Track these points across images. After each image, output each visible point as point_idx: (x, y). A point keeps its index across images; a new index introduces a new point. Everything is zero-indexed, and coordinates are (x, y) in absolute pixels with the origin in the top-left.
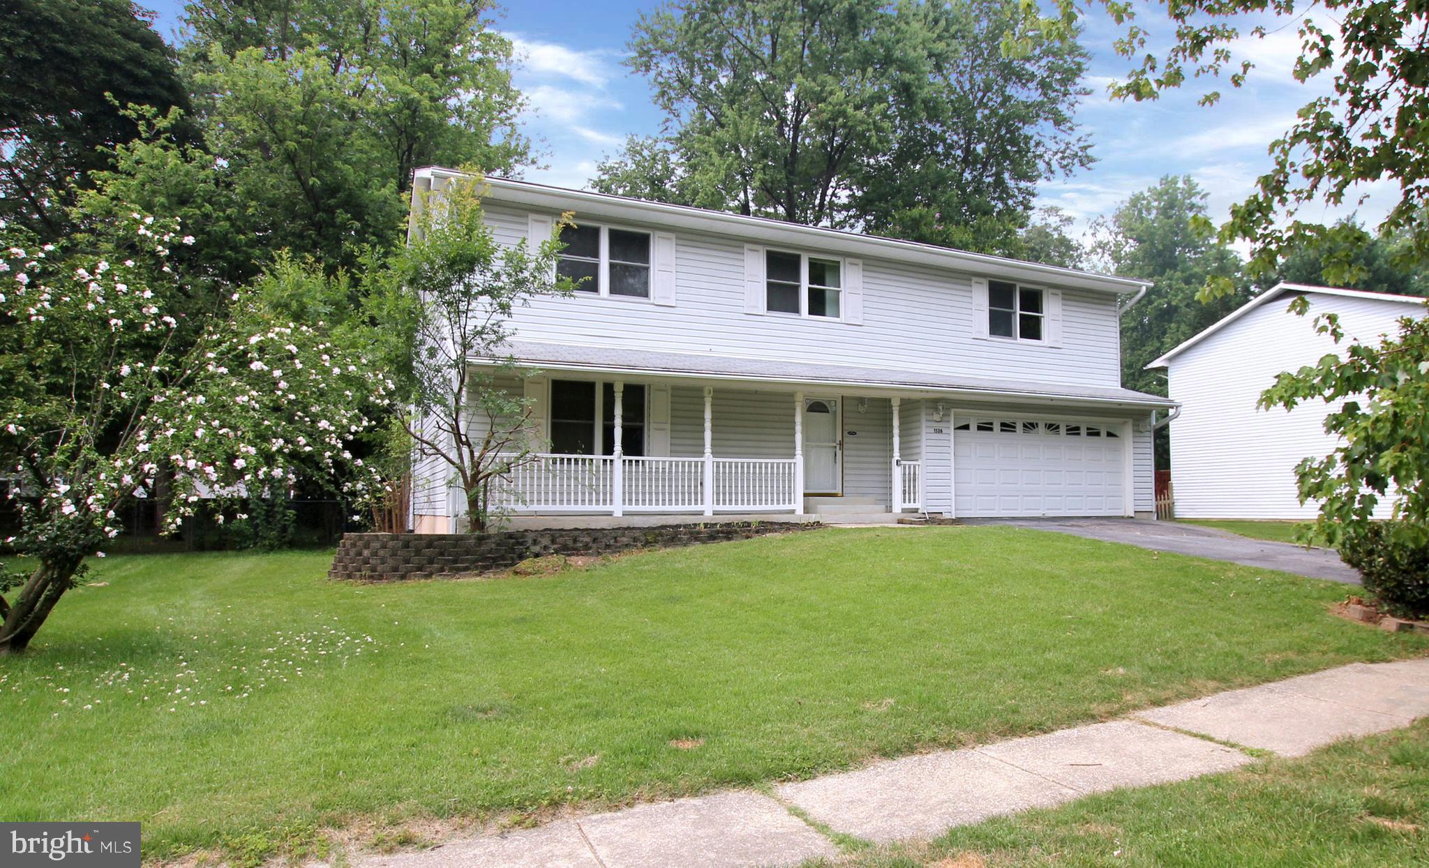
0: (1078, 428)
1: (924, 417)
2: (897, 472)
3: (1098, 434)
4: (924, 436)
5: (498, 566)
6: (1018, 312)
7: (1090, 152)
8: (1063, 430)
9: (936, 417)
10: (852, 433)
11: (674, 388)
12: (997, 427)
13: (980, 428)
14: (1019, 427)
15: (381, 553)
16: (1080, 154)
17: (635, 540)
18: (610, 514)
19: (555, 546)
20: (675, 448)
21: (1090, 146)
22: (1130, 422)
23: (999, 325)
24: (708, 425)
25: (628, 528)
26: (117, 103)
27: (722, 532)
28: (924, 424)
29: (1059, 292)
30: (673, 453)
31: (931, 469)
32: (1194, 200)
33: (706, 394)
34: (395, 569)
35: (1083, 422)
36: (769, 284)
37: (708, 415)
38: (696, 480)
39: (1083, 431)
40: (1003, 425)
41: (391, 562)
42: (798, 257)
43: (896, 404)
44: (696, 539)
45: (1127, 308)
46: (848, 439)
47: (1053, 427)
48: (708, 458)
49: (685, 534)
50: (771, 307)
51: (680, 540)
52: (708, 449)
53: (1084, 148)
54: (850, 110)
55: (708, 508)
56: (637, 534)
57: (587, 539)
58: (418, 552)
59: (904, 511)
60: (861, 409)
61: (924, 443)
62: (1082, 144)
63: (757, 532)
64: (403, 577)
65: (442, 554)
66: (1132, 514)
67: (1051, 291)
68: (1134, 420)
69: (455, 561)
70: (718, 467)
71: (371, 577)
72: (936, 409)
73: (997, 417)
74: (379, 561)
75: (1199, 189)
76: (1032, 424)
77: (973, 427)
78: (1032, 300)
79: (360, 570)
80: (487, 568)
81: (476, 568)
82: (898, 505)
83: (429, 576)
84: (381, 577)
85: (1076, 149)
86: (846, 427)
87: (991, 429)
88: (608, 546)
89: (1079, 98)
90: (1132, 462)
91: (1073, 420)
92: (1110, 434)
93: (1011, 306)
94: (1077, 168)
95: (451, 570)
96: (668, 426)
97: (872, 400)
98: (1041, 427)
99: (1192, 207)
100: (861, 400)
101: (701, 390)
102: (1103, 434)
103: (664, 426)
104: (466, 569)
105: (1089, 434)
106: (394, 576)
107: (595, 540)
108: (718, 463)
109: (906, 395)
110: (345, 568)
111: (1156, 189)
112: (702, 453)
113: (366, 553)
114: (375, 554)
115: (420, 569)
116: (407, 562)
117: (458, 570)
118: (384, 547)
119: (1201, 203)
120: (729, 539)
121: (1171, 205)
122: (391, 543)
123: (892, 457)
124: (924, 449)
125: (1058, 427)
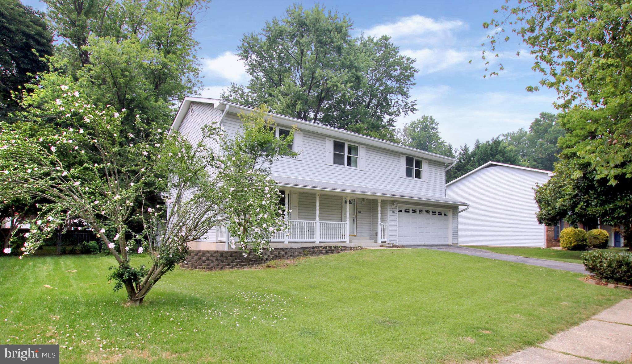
0: (435, 212)
1: (389, 207)
2: (379, 228)
3: (441, 214)
4: (389, 214)
5: (256, 264)
6: (415, 168)
7: (415, 107)
8: (431, 213)
9: (393, 207)
10: (360, 212)
11: (300, 193)
12: (411, 211)
13: (406, 211)
14: (418, 212)
15: (211, 258)
16: (411, 107)
17: (300, 253)
18: (283, 242)
19: (272, 256)
20: (300, 216)
21: (415, 105)
22: (452, 210)
23: (409, 173)
24: (318, 208)
25: (291, 248)
26: (38, 54)
27: (330, 250)
28: (389, 209)
29: (427, 161)
30: (299, 218)
31: (391, 227)
32: (433, 126)
33: (317, 195)
34: (218, 265)
35: (437, 210)
36: (334, 154)
37: (318, 204)
38: (307, 229)
39: (437, 213)
40: (413, 210)
41: (216, 262)
42: (344, 144)
43: (379, 202)
44: (321, 253)
45: (448, 168)
46: (359, 214)
47: (428, 212)
48: (318, 221)
49: (317, 251)
50: (335, 163)
51: (316, 253)
52: (317, 218)
53: (412, 105)
54: (339, 85)
55: (317, 240)
56: (301, 251)
57: (284, 253)
58: (227, 258)
59: (382, 242)
60: (363, 203)
61: (389, 217)
62: (412, 104)
63: (341, 250)
64: (221, 268)
65: (236, 259)
66: (452, 244)
67: (425, 161)
68: (453, 210)
69: (242, 262)
70: (321, 224)
71: (207, 268)
72: (393, 204)
73: (411, 207)
74: (211, 262)
75: (435, 121)
76: (421, 210)
77: (403, 211)
78: (419, 164)
79: (201, 265)
80: (253, 264)
81: (249, 264)
82: (380, 240)
83: (232, 268)
84: (212, 268)
85: (409, 105)
86: (358, 210)
87: (409, 212)
88: (291, 256)
89: (411, 86)
90: (452, 225)
91: (434, 209)
92: (445, 215)
93: (412, 166)
94: (410, 112)
95: (240, 265)
96: (297, 208)
97: (367, 199)
98: (424, 212)
99: (433, 128)
100: (363, 200)
101: (314, 194)
102: (443, 214)
103: (295, 208)
104: (246, 265)
105: (439, 214)
106: (218, 268)
107: (286, 253)
108: (321, 223)
109: (383, 198)
110: (193, 264)
111: (420, 120)
112: (315, 219)
113: (204, 258)
114: (208, 259)
115: (228, 265)
116: (223, 262)
117: (243, 265)
118: (212, 256)
119: (436, 127)
120: (332, 253)
121: (426, 127)
122: (215, 254)
123: (378, 221)
124: (389, 219)
125: (429, 212)
